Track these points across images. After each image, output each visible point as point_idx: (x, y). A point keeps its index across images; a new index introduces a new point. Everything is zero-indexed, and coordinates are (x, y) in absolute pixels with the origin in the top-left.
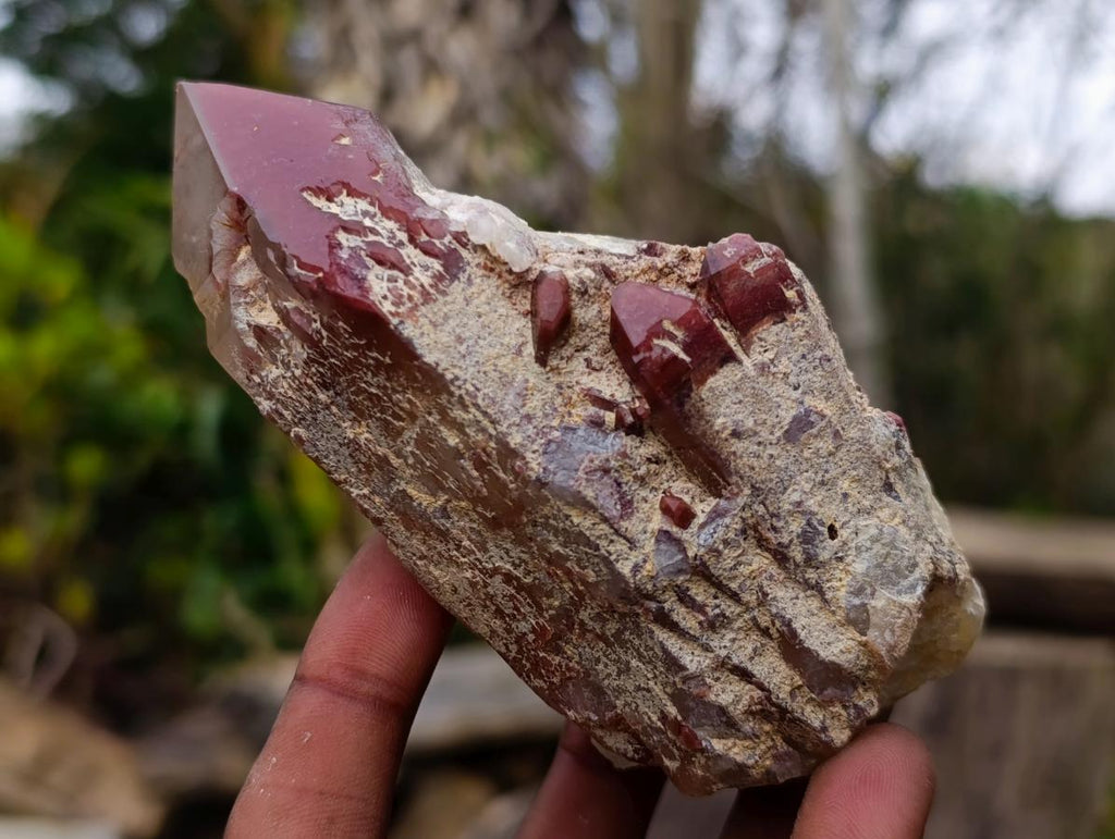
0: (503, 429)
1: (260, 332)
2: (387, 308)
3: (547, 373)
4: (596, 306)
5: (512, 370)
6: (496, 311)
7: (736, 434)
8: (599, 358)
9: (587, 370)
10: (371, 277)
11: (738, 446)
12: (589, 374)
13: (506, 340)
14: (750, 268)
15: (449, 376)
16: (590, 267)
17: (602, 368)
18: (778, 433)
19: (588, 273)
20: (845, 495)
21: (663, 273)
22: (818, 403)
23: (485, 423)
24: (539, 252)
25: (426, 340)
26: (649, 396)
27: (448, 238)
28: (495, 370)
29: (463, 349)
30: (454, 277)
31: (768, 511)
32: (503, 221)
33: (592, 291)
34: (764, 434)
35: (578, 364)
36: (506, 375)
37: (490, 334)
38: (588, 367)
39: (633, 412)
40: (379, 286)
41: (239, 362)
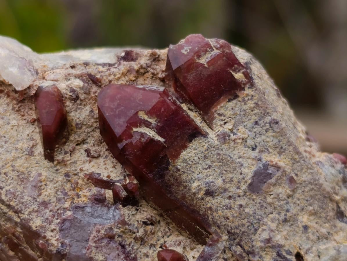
0: (25, 216)
3: (55, 166)
4: (88, 108)
5: (27, 168)
6: (8, 124)
7: (209, 193)
8: (97, 148)
9: (88, 159)
11: (212, 202)
12: (90, 161)
13: (20, 145)
14: (204, 60)
16: (79, 78)
17: (99, 156)
18: (244, 187)
19: (78, 83)
20: (306, 228)
21: (140, 73)
22: (274, 158)
23: (11, 213)
24: (39, 71)
26: (136, 173)
28: (13, 171)
31: (244, 250)
32: (7, 52)
33: (82, 97)
34: (233, 189)
36: (23, 173)
37: (6, 142)
38: (88, 156)
39: (125, 187)
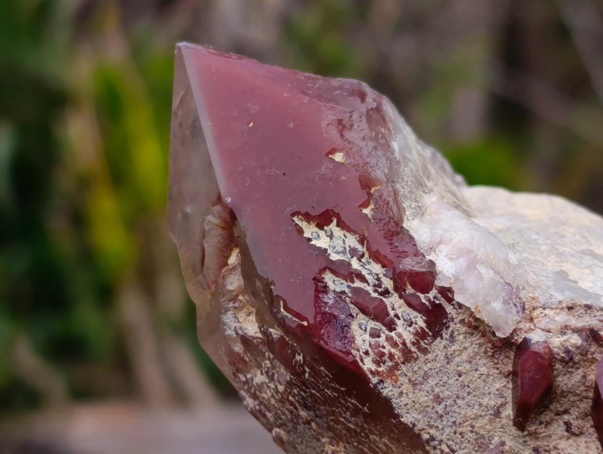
1: (247, 342)
2: (368, 365)
3: (524, 437)
4: (580, 372)
5: (489, 432)
6: (477, 370)
8: (580, 421)
9: (566, 434)
10: (354, 326)
12: (568, 439)
13: (485, 401)
15: (425, 436)
16: (577, 332)
17: (581, 433)
24: (526, 307)
25: (404, 400)
27: (432, 294)
28: (472, 432)
29: (440, 409)
30: (437, 334)
32: (491, 273)
33: (577, 358)
35: (558, 428)
36: (483, 437)
37: (469, 394)
38: (567, 431)
40: (361, 338)
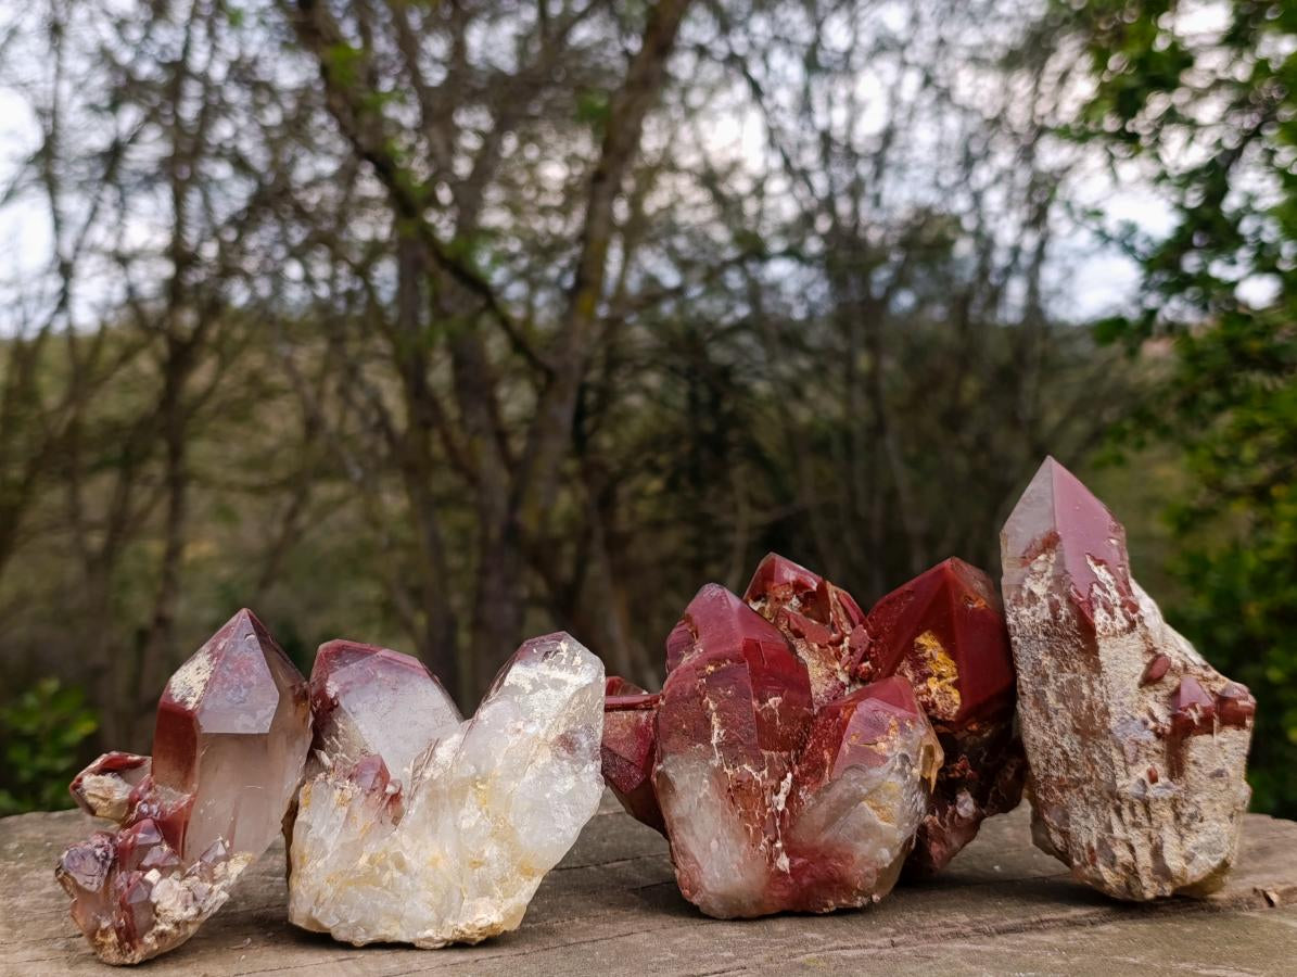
0: (1110, 702)
1: (1031, 593)
2: (1099, 629)
3: (1139, 691)
4: (1174, 678)
5: (1127, 682)
6: (1136, 655)
7: (1195, 763)
8: (1162, 698)
9: (1154, 700)
10: (1098, 611)
11: (1192, 767)
13: (1133, 669)
14: (1241, 703)
15: (1103, 670)
16: (1181, 660)
18: (1209, 772)
19: (1179, 664)
20: (1215, 810)
21: (1205, 679)
22: (1230, 770)
23: (1105, 696)
25: (1104, 650)
26: (1174, 728)
27: (1135, 616)
28: (1121, 678)
29: (1115, 662)
30: (1129, 633)
31: (1185, 797)
33: (1176, 671)
34: (1203, 770)
35: (1152, 695)
36: (1124, 682)
37: (1128, 662)
39: (1163, 729)
40: (1100, 617)
41: (1012, 597)
